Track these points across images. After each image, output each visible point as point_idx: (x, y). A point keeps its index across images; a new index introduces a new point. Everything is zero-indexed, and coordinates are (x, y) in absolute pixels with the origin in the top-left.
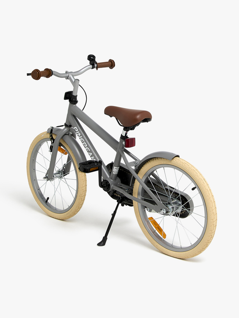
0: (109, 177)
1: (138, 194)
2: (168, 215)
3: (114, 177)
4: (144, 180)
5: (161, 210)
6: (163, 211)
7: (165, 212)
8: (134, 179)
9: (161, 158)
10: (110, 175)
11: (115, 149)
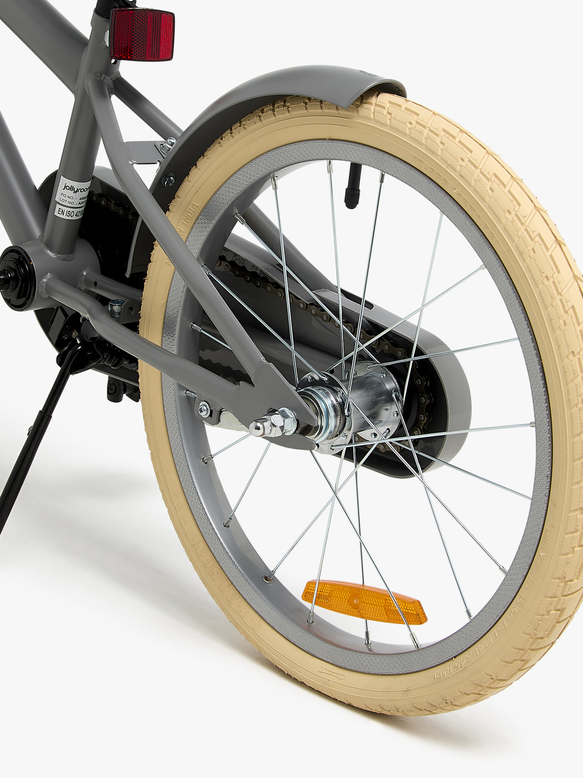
0: (37, 232)
1: (167, 327)
2: (310, 447)
3: (59, 237)
4: (196, 244)
5: (273, 412)
6: (277, 419)
7: (291, 427)
8: (148, 241)
9: (306, 100)
10: (42, 224)
11: (67, 76)
